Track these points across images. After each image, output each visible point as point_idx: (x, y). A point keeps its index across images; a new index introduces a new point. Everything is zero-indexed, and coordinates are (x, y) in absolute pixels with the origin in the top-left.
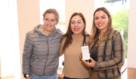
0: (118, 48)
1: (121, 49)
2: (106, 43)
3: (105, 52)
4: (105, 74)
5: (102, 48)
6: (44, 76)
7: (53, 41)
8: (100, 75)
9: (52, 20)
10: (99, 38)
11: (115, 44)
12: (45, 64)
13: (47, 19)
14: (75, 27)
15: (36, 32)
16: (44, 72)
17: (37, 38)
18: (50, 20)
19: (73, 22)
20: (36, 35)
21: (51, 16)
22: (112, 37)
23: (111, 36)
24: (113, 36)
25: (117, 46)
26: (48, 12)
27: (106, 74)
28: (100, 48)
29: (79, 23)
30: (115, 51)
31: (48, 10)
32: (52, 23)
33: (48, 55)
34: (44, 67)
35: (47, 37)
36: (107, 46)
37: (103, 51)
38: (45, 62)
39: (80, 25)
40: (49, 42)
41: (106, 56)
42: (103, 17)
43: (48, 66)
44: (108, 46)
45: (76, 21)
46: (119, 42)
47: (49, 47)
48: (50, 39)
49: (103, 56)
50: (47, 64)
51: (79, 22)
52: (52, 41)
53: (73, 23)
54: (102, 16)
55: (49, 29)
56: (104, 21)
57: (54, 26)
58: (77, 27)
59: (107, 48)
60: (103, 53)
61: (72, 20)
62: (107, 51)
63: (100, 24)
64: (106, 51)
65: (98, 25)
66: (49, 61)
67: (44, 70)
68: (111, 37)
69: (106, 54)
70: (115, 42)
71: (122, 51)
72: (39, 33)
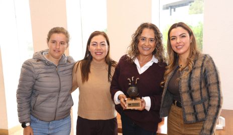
1: (216, 81)
6: (54, 122)
7: (64, 72)
9: (62, 43)
11: (208, 74)
12: (57, 104)
13: (54, 42)
16: (55, 115)
18: (58, 43)
19: (95, 43)
21: (58, 37)
22: (201, 64)
23: (199, 63)
24: (203, 63)
26: (56, 31)
27: (196, 116)
29: (103, 45)
30: (210, 85)
31: (54, 28)
32: (61, 46)
33: (59, 91)
35: (56, 67)
36: (193, 77)
37: (187, 84)
40: (60, 74)
43: (61, 107)
48: (61, 69)
49: (188, 92)
50: (60, 104)
51: (103, 43)
53: (95, 45)
55: (56, 55)
60: (188, 88)
61: (92, 41)
62: (194, 84)
63: (179, 46)
64: (191, 84)
66: (61, 100)
67: (56, 112)
68: (199, 65)
69: (192, 89)
72: (46, 62)
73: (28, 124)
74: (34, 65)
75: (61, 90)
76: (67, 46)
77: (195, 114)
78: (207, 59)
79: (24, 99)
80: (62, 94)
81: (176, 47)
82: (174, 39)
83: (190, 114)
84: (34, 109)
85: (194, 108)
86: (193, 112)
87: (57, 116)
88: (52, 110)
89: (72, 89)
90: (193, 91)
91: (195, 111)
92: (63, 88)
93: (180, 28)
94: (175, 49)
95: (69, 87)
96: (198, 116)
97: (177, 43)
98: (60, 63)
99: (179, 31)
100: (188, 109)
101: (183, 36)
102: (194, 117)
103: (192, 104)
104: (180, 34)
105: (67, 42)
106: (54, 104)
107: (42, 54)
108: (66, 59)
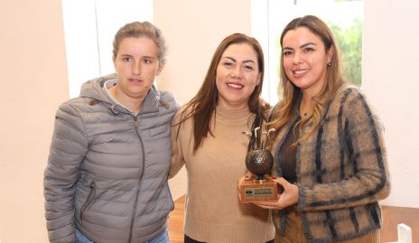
0: (363, 144)
1: (374, 147)
2: (321, 131)
3: (318, 162)
4: (328, 229)
5: (310, 148)
7: (153, 132)
8: (313, 234)
9: (146, 60)
10: (302, 115)
11: (352, 132)
12: (135, 207)
13: (127, 58)
14: (234, 78)
15: (97, 101)
16: (130, 233)
17: (105, 122)
18: (137, 61)
20: (98, 113)
21: (139, 46)
22: (338, 110)
23: (335, 107)
24: (341, 108)
25: (359, 139)
26: (130, 31)
27: (332, 228)
28: (303, 150)
30: (358, 155)
31: (127, 26)
32: (146, 68)
33: (141, 176)
35: (135, 118)
36: (325, 141)
37: (313, 157)
38: (134, 200)
40: (145, 135)
41: (324, 171)
42: (308, 49)
43: (144, 213)
44: (328, 139)
46: (366, 126)
47: (146, 152)
48: (147, 122)
49: (313, 174)
50: (140, 207)
52: (152, 130)
54: (303, 46)
55: (135, 89)
56: (310, 61)
59: (325, 147)
60: (315, 164)
62: (327, 157)
63: (299, 70)
64: (322, 157)
65: (294, 72)
67: (131, 227)
68: (334, 111)
69: (323, 167)
70: (353, 127)
71: (378, 151)
72: (112, 107)
74: (82, 114)
75: (145, 173)
76: (160, 67)
79: (59, 190)
80: (147, 182)
82: (290, 53)
84: (81, 217)
87: (134, 235)
88: (123, 221)
89: (170, 173)
92: (150, 170)
95: (163, 167)
98: (145, 109)
107: (102, 86)
108: (158, 98)
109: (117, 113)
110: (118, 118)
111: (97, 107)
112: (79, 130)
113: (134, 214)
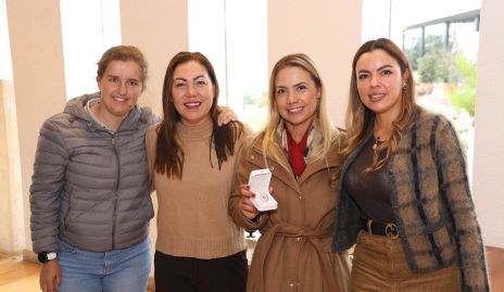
9: (132, 83)
12: (115, 215)
13: (114, 79)
14: (190, 97)
15: (77, 118)
16: (113, 241)
18: (124, 82)
19: (181, 82)
20: (78, 129)
23: (425, 135)
24: (433, 136)
29: (200, 83)
33: (117, 187)
34: (109, 227)
35: (113, 136)
36: (421, 170)
39: (202, 91)
43: (123, 221)
44: (423, 168)
45: (190, 78)
47: (121, 164)
50: (120, 216)
51: (200, 80)
53: (181, 85)
54: (380, 69)
55: (118, 108)
56: (387, 84)
57: (135, 100)
58: (192, 99)
60: (415, 194)
61: (175, 77)
63: (376, 93)
64: (420, 185)
66: (124, 205)
67: (113, 233)
68: (425, 139)
69: (422, 196)
72: (90, 124)
73: (51, 256)
75: (121, 183)
76: (143, 89)
77: (435, 251)
78: (441, 127)
80: (123, 193)
81: (370, 96)
82: (366, 76)
83: (423, 253)
85: (431, 239)
86: (430, 247)
90: (425, 201)
91: (434, 246)
92: (125, 181)
93: (379, 53)
94: (366, 100)
96: (442, 255)
97: (372, 87)
98: (124, 127)
99: (378, 59)
100: (418, 244)
101: (386, 72)
102: (434, 258)
103: (425, 231)
104: (379, 66)
105: (143, 79)
106: (108, 217)
107: (84, 104)
108: (137, 116)
109: (94, 131)
110: (96, 135)
111: (76, 123)
112: (60, 144)
113: (114, 222)
